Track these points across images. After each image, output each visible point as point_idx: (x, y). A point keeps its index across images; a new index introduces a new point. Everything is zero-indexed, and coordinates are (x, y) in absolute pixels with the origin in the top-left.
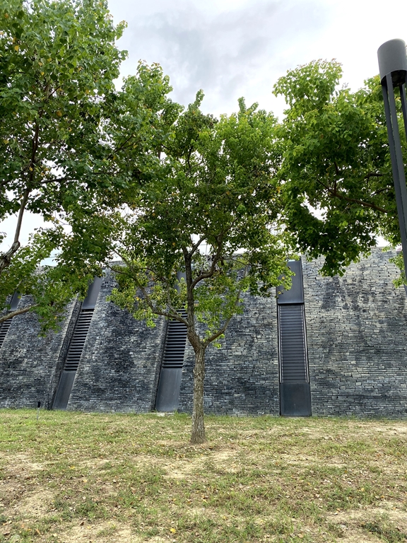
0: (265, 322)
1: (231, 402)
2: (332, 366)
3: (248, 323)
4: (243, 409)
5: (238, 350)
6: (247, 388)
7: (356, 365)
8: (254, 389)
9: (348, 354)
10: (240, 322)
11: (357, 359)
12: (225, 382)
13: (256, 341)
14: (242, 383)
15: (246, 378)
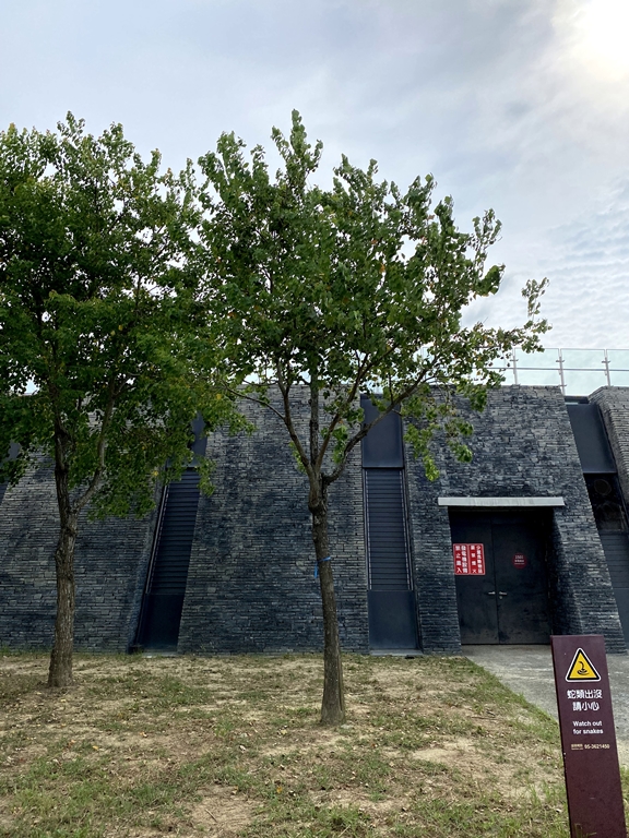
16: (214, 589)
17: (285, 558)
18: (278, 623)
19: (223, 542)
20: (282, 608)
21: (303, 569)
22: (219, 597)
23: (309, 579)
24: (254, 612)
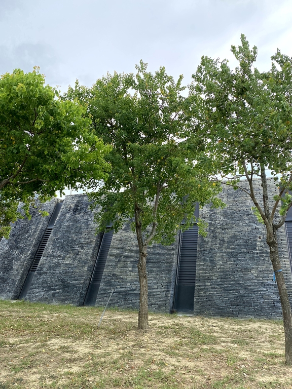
0: (89, 240)
1: (53, 295)
2: (117, 271)
3: (80, 241)
4: (58, 299)
5: (68, 260)
6: (65, 285)
7: (131, 271)
8: (68, 287)
9: (129, 262)
10: (75, 241)
12: (54, 282)
13: (80, 254)
14: (63, 282)
15: (66, 278)
16: (209, 284)
17: (245, 269)
18: (244, 302)
19: (211, 260)
20: (246, 295)
21: (256, 275)
22: (212, 288)
23: (259, 280)
24: (231, 296)
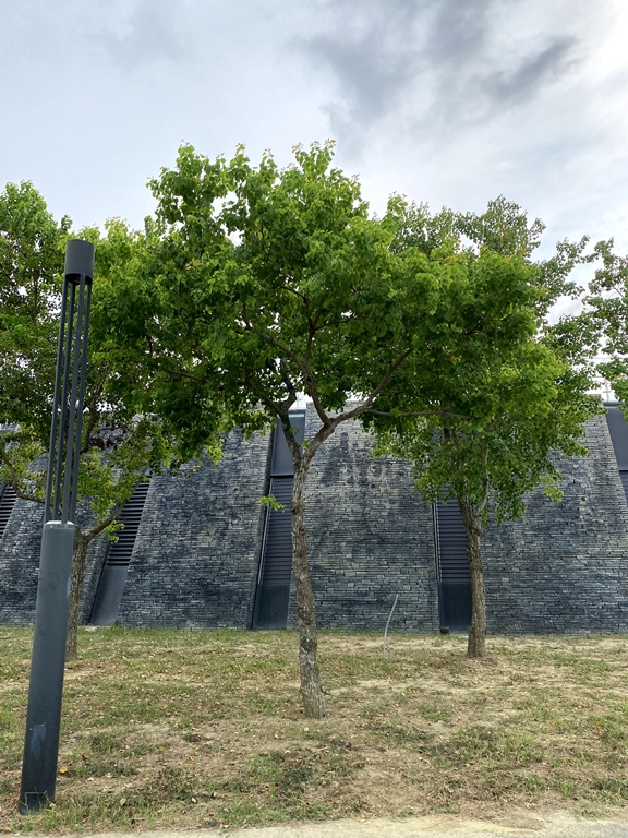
0: (247, 501)
1: (186, 612)
2: (322, 561)
3: (224, 503)
4: (199, 620)
5: (206, 541)
6: (209, 592)
7: (352, 560)
8: (218, 593)
10: (214, 503)
11: (354, 551)
12: (182, 585)
13: (230, 527)
14: (203, 585)
15: (209, 578)
16: (507, 580)
17: (565, 553)
18: (572, 608)
19: (505, 539)
20: (573, 596)
21: (585, 562)
23: (592, 571)
24: (548, 599)
